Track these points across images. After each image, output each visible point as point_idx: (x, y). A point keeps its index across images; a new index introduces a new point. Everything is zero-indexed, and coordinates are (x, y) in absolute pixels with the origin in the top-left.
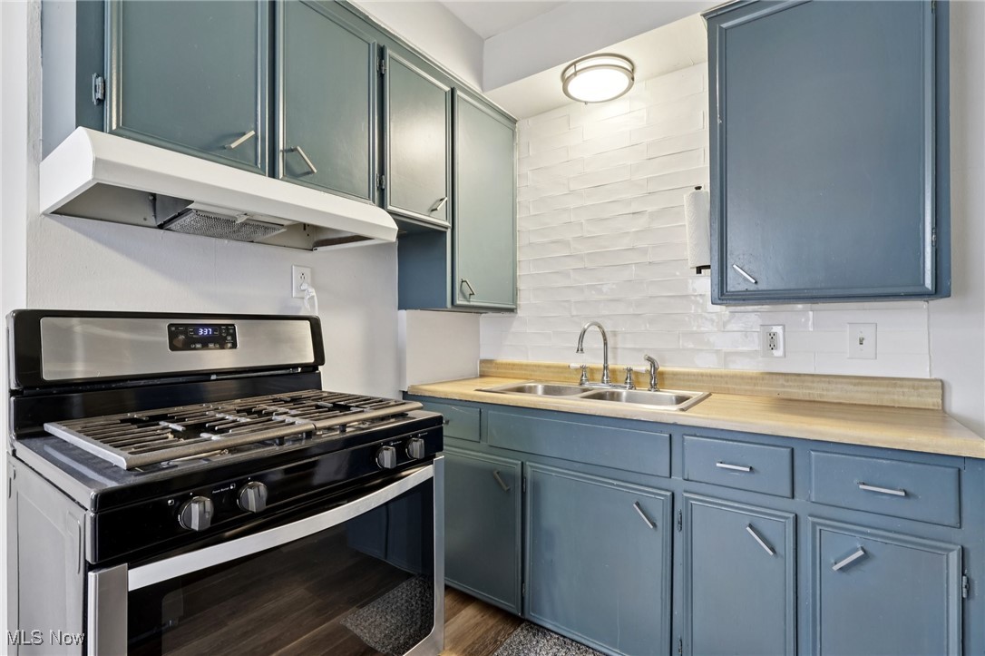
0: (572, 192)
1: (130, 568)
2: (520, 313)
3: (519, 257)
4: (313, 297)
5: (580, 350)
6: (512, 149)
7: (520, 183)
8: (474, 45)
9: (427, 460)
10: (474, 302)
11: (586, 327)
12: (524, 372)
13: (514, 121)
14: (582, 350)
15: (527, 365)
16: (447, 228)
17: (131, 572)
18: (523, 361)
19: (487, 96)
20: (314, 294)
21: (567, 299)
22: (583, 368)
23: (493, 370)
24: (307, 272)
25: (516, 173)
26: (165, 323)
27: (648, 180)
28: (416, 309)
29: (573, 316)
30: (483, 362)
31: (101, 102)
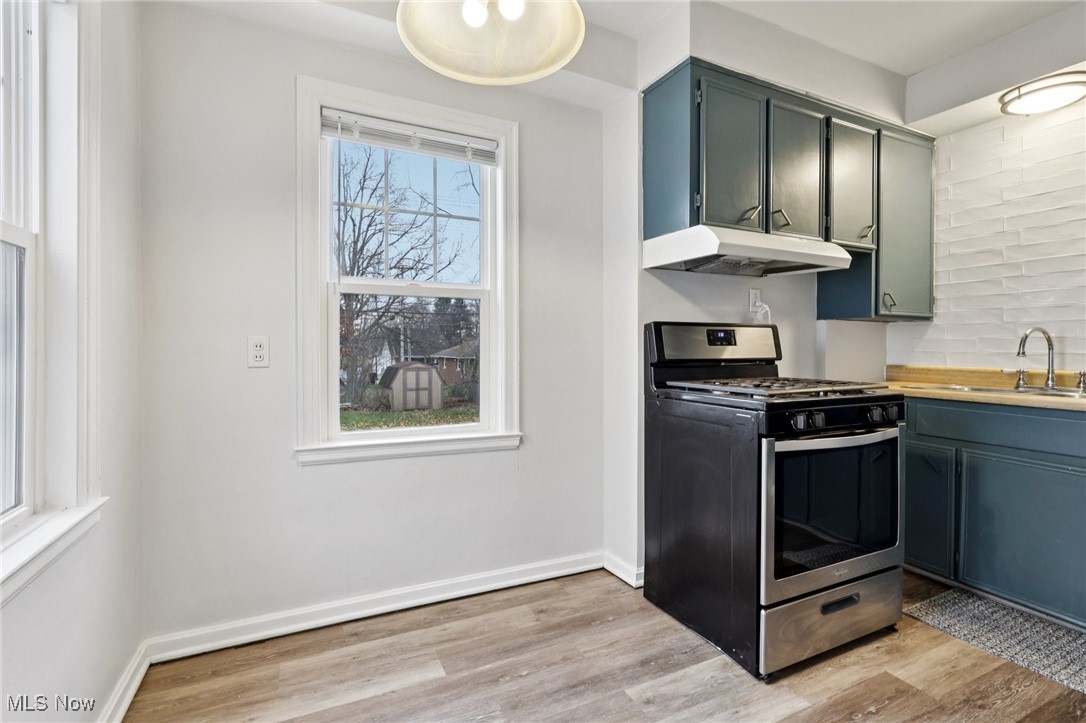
0: (1004, 203)
1: (777, 440)
2: (936, 321)
3: (937, 267)
4: (767, 312)
5: (1021, 353)
6: (929, 167)
7: (939, 198)
8: (896, 85)
9: (892, 424)
10: (895, 311)
11: (1028, 332)
12: (941, 377)
13: (933, 139)
14: (1024, 353)
15: (945, 371)
16: (872, 250)
17: (776, 443)
18: (941, 366)
19: (911, 127)
20: (768, 309)
21: (999, 306)
22: (1020, 372)
23: (904, 375)
24: (758, 292)
25: (935, 189)
26: (705, 329)
28: (833, 318)
29: (1004, 323)
30: (890, 367)
31: (698, 207)
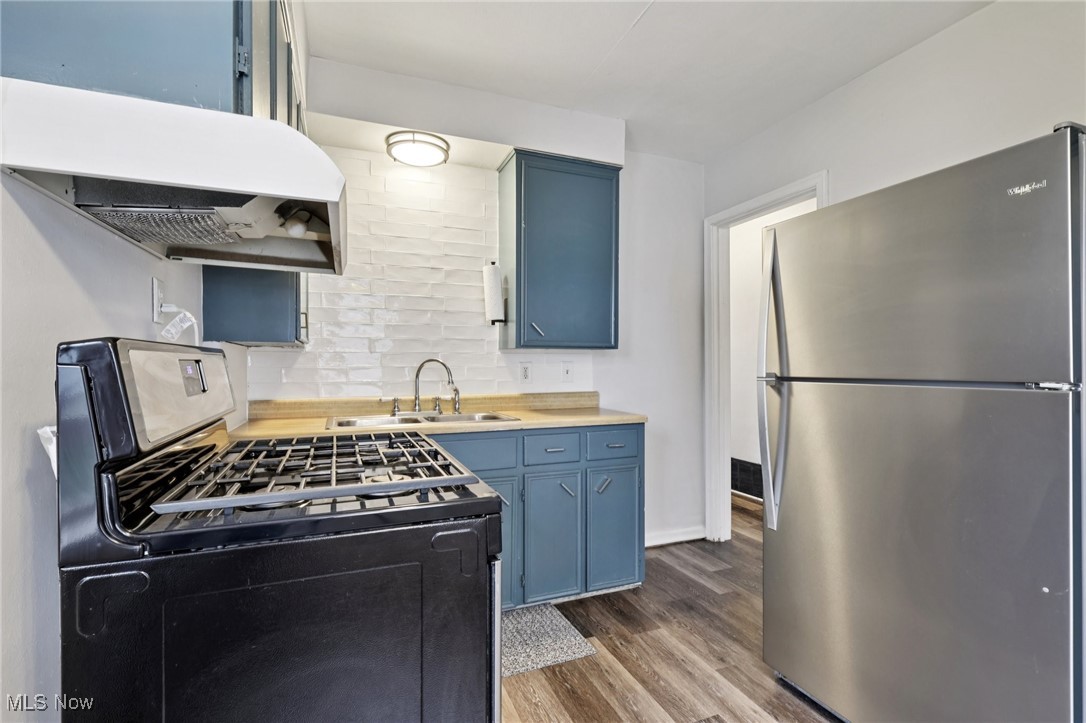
2: (308, 348)
12: (315, 410)
20: (194, 320)
22: (396, 401)
23: (272, 412)
26: (176, 358)
27: (446, 244)
30: (253, 403)
